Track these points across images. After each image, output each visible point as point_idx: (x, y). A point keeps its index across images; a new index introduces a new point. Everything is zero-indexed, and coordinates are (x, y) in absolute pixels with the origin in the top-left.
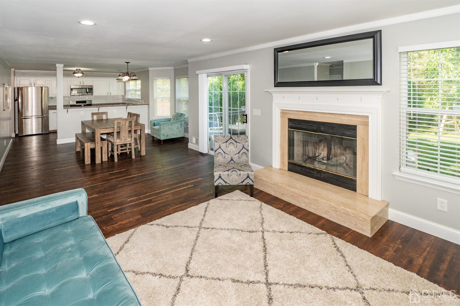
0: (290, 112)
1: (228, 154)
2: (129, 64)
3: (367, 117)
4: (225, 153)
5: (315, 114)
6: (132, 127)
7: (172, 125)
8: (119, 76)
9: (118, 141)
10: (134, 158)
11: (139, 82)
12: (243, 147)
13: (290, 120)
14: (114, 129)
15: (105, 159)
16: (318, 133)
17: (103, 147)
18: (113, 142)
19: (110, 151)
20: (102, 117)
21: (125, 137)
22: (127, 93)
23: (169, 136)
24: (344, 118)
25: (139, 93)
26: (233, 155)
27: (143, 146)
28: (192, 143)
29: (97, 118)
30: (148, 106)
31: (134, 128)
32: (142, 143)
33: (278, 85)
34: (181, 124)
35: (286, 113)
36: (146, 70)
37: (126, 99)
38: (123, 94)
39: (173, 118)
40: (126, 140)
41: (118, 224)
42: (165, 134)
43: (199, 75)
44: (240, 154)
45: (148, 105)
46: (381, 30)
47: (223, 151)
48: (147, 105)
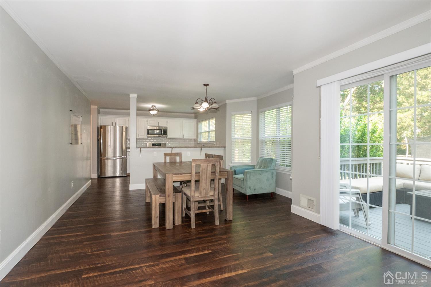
2: (207, 87)
6: (216, 174)
7: (260, 174)
8: (196, 103)
9: (197, 195)
10: (218, 224)
11: (213, 121)
14: (191, 176)
15: (179, 221)
17: (176, 203)
18: (190, 196)
19: (185, 208)
21: (206, 190)
22: (199, 136)
23: (256, 190)
25: (213, 134)
27: (229, 205)
28: (295, 204)
29: (170, 160)
30: (224, 149)
31: (218, 175)
32: (229, 201)
34: (272, 173)
36: (224, 103)
37: (198, 143)
38: (195, 138)
39: (257, 164)
40: (208, 194)
42: (252, 188)
43: (322, 86)
45: (225, 147)
48: (223, 147)
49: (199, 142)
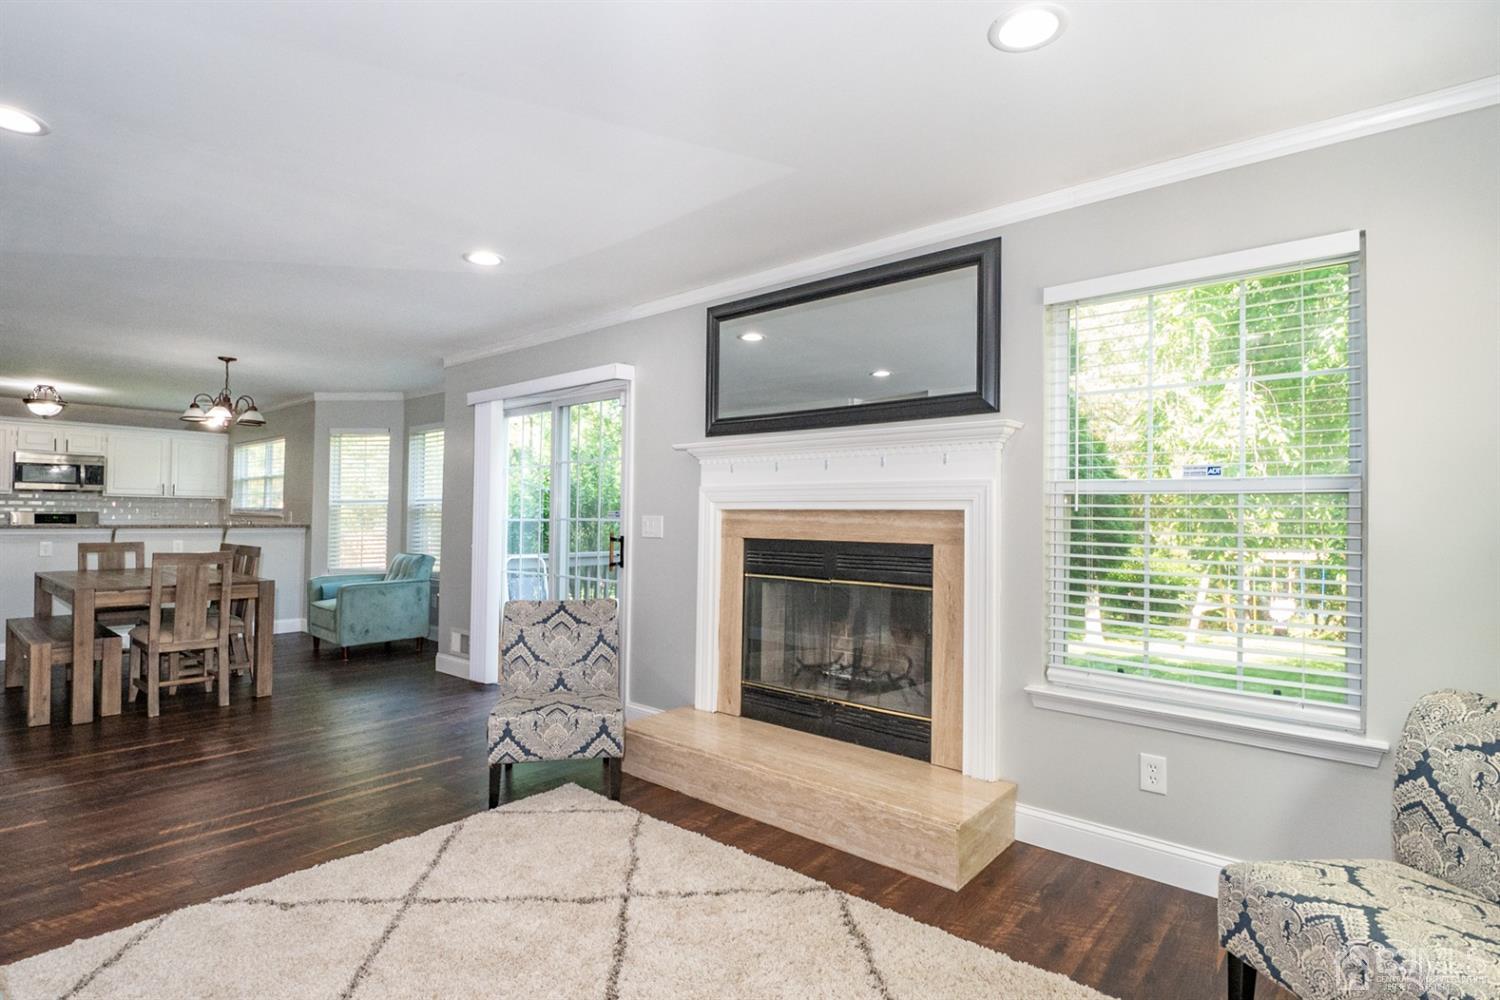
0: (751, 517)
1: (548, 664)
2: (230, 363)
3: (959, 515)
4: (537, 658)
5: (821, 519)
6: (224, 589)
7: (383, 594)
8: (192, 406)
9: (166, 638)
10: (227, 704)
11: (279, 447)
12: (601, 638)
13: (751, 544)
14: (150, 594)
15: (112, 706)
16: (827, 579)
17: (105, 662)
18: (146, 642)
19: (135, 680)
20: (121, 560)
21: (194, 626)
22: (235, 491)
23: (370, 634)
24: (899, 523)
25: (278, 486)
26: (567, 666)
27: (263, 661)
28: (447, 652)
29: (100, 563)
30: (306, 533)
31: (229, 591)
32: (263, 651)
33: (718, 427)
34: (419, 591)
35: (738, 522)
36: (306, 400)
37: (232, 513)
38: (222, 495)
39: (391, 571)
40: (199, 637)
41: (99, 908)
42: (358, 628)
43: (476, 406)
44: (587, 662)
45: (308, 527)
46: (1000, 239)
47: (533, 654)
48: (302, 526)
49: (235, 510)
